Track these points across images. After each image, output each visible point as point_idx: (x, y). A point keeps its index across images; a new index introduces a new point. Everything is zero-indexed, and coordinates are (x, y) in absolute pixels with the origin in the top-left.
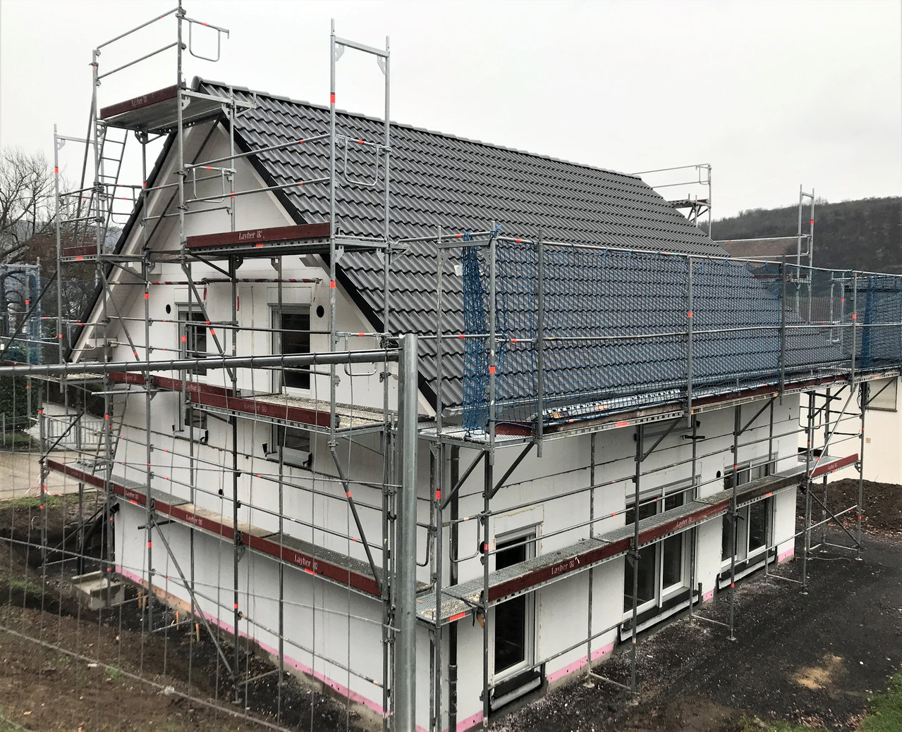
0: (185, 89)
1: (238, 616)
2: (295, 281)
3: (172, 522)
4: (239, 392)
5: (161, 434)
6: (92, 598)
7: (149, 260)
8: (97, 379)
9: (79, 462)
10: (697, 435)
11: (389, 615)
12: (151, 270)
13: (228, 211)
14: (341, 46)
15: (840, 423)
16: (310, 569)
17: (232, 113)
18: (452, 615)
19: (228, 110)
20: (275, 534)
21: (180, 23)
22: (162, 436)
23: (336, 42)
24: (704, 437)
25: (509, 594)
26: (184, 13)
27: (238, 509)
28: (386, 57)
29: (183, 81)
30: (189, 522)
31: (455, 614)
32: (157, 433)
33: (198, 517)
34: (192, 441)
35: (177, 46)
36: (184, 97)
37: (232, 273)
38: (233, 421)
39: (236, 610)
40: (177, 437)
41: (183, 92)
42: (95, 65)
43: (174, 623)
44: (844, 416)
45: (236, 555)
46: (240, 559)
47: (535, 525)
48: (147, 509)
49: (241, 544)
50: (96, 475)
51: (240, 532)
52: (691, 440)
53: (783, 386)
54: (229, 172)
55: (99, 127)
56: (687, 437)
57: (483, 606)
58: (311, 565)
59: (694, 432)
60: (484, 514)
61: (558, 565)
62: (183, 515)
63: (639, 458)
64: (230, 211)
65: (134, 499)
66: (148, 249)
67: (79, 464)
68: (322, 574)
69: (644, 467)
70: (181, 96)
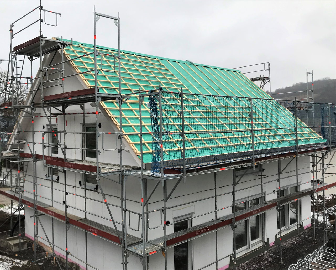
0: (43, 38)
1: (68, 253)
2: (89, 113)
3: (43, 214)
4: (67, 159)
5: (41, 178)
6: (14, 247)
7: (34, 107)
8: (15, 156)
9: (11, 191)
10: (263, 175)
11: (124, 252)
12: (35, 111)
13: (61, 86)
14: (98, 16)
15: (328, 169)
16: (95, 233)
17: (62, 47)
18: (150, 252)
19: (61, 45)
20: (83, 219)
21: (40, 12)
22: (42, 179)
23: (96, 14)
24: (266, 176)
25: (177, 243)
26: (42, 7)
27: (67, 208)
28: (118, 20)
29: (42, 34)
30: (49, 214)
31: (152, 251)
32: (40, 178)
33: (52, 212)
34: (52, 181)
35: (39, 21)
36: (42, 40)
37: (63, 111)
38: (64, 172)
39: (67, 251)
40: (47, 180)
41: (42, 39)
42: (11, 30)
43: (46, 257)
44: (330, 166)
45: (67, 227)
46: (68, 229)
47: (191, 214)
48: (34, 209)
49: (68, 223)
50: (16, 196)
51: (68, 218)
52: (260, 177)
53: (298, 153)
54: (62, 70)
55: (13, 55)
56: (259, 175)
57: (164, 248)
58: (95, 231)
59: (262, 173)
60: (164, 208)
61: (199, 231)
62: (47, 211)
63: (234, 184)
64: (62, 86)
65: (29, 205)
66: (33, 103)
67: (11, 192)
68: (99, 235)
69: (237, 188)
70: (41, 40)
